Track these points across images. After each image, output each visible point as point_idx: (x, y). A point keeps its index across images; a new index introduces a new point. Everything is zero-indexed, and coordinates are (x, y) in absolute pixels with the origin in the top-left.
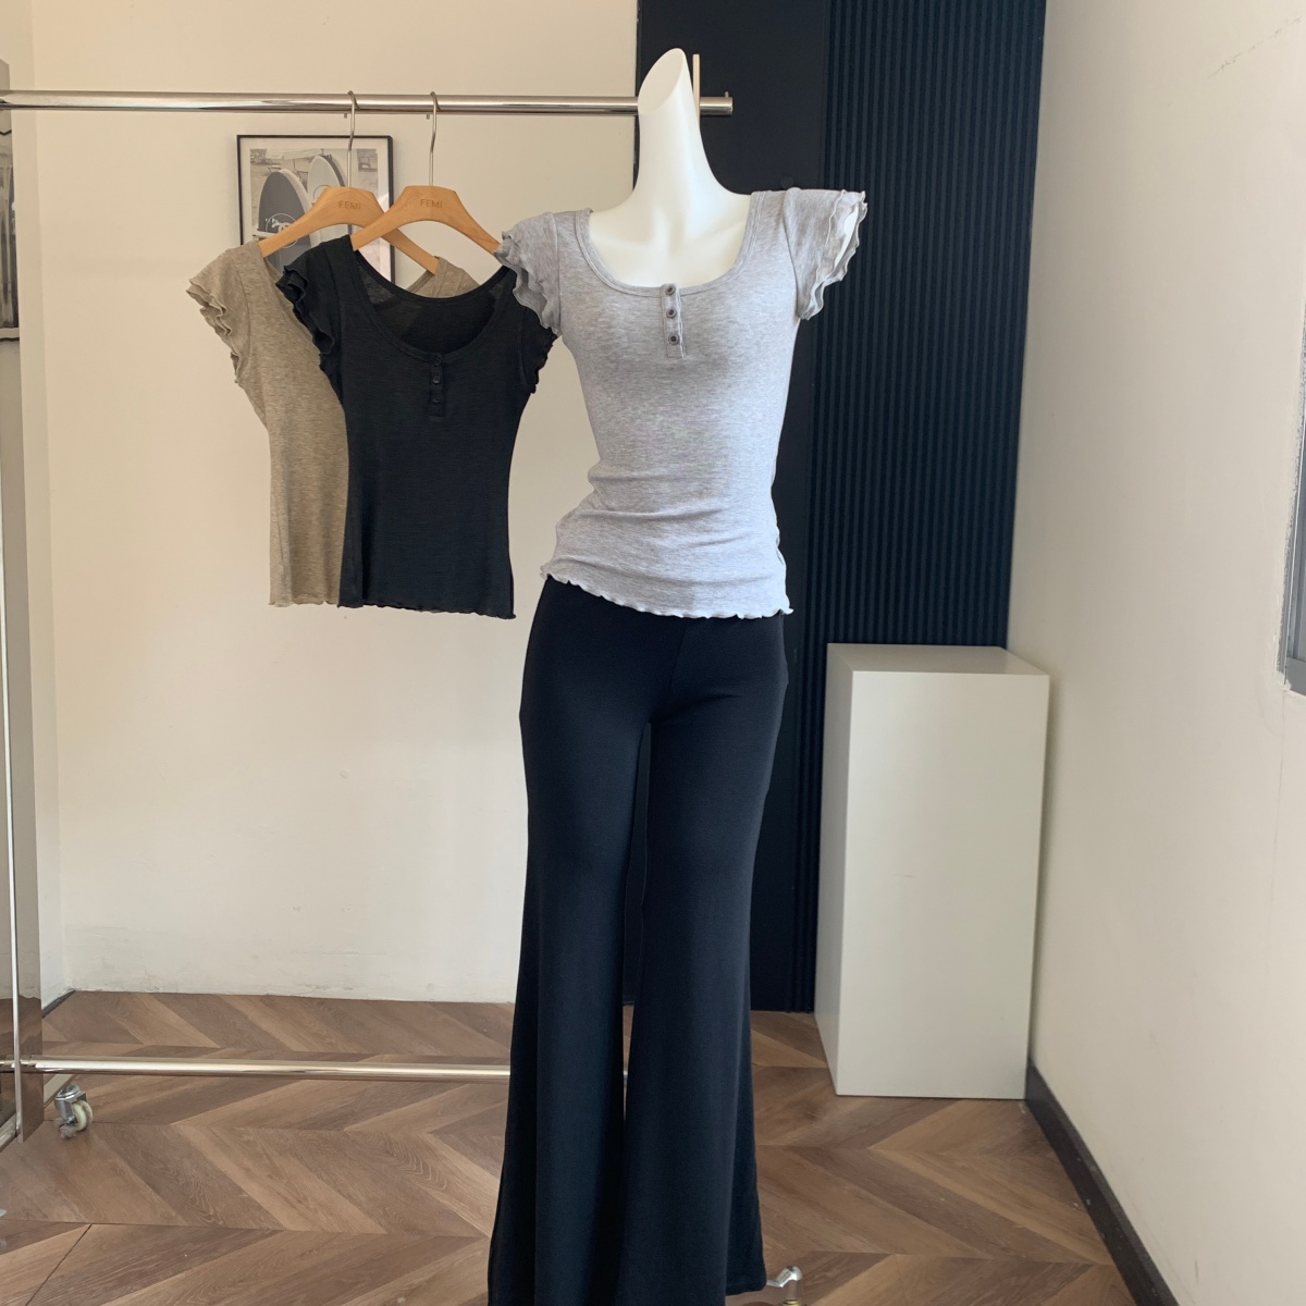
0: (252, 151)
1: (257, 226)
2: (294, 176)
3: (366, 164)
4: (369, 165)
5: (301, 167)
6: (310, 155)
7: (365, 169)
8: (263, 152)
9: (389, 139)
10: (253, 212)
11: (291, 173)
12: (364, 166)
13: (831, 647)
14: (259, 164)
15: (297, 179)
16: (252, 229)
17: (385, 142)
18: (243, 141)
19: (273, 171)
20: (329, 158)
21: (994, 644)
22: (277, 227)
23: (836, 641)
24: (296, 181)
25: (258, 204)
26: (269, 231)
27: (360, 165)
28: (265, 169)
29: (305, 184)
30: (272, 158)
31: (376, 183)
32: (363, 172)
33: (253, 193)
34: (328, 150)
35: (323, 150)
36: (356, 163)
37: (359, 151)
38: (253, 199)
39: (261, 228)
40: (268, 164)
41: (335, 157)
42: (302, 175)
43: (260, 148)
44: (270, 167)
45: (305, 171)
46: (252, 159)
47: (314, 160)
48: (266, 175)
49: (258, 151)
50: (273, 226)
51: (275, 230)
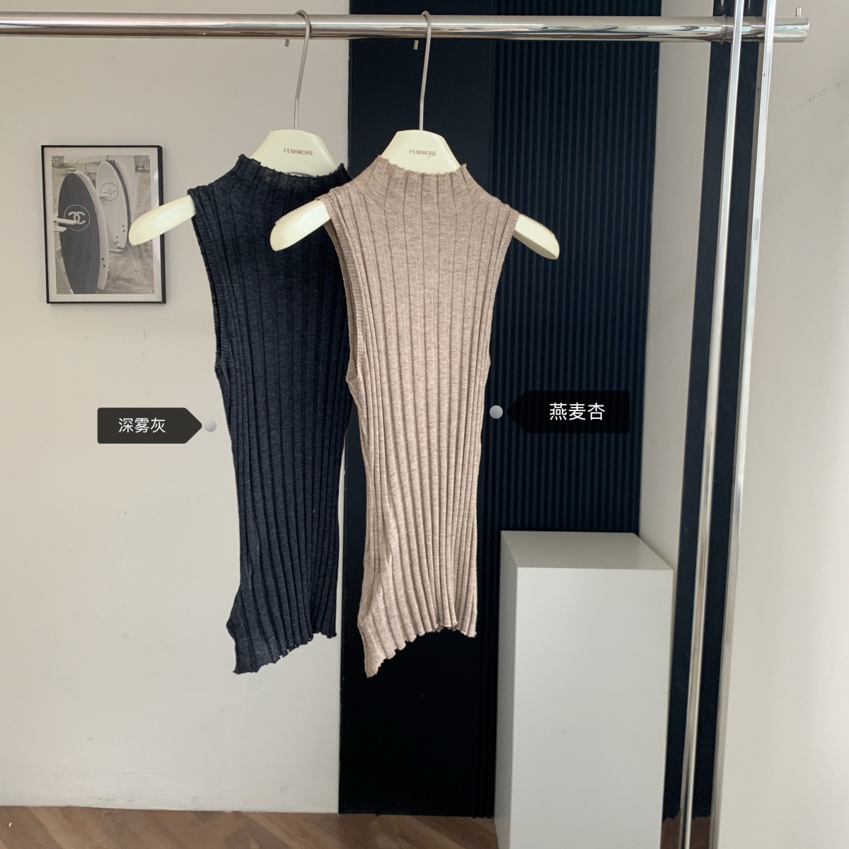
0: (53, 157)
1: (57, 214)
2: (85, 176)
3: (141, 167)
4: (143, 167)
5: (91, 169)
6: (98, 161)
7: (141, 171)
8: (61, 158)
9: (160, 149)
10: (54, 204)
11: (83, 174)
12: (139, 169)
13: (504, 534)
14: (58, 167)
15: (88, 178)
16: (53, 215)
17: (156, 149)
18: (45, 149)
19: (69, 172)
20: (113, 163)
21: (629, 531)
22: (73, 214)
23: (508, 529)
24: (87, 180)
25: (58, 196)
26: (66, 218)
27: (137, 168)
28: (63, 171)
29: (94, 182)
30: (68, 162)
31: (149, 182)
32: (139, 173)
33: (54, 190)
34: (111, 156)
35: (108, 156)
36: (134, 166)
37: (135, 157)
38: (54, 194)
39: (60, 216)
40: (66, 167)
41: (117, 161)
42: (92, 175)
43: (60, 155)
44: (66, 169)
45: (94, 172)
46: (53, 163)
47: (101, 164)
48: (63, 175)
49: (57, 157)
50: (70, 214)
51: (71, 218)
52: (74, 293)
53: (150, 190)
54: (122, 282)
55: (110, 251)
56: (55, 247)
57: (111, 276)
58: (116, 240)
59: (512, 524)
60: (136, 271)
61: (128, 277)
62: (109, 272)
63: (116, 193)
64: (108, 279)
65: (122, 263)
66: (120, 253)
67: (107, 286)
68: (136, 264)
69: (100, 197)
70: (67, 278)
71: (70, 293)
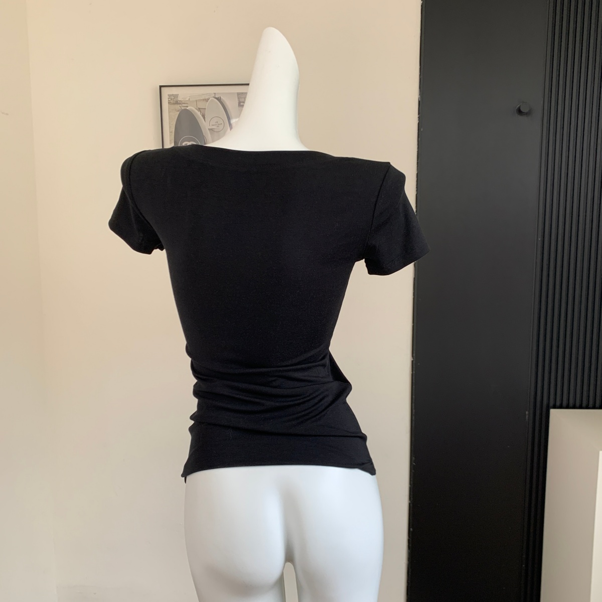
0: (168, 95)
2: (196, 111)
5: (201, 105)
6: (207, 97)
8: (177, 96)
10: (170, 135)
11: (194, 109)
12: (241, 104)
13: (553, 412)
14: (174, 104)
15: (199, 113)
18: (162, 88)
19: (183, 108)
20: (219, 99)
23: (555, 407)
24: (198, 115)
25: (173, 130)
27: (239, 103)
28: (178, 107)
29: (204, 116)
30: (182, 100)
33: (169, 122)
34: (218, 93)
35: (215, 94)
36: (237, 102)
37: (238, 93)
38: (170, 127)
40: (180, 104)
41: (224, 98)
42: (201, 110)
43: (175, 93)
44: (181, 105)
45: (204, 108)
46: (169, 101)
47: (209, 101)
48: (178, 111)
49: (173, 95)
59: (558, 403)
63: (222, 125)
69: (209, 129)
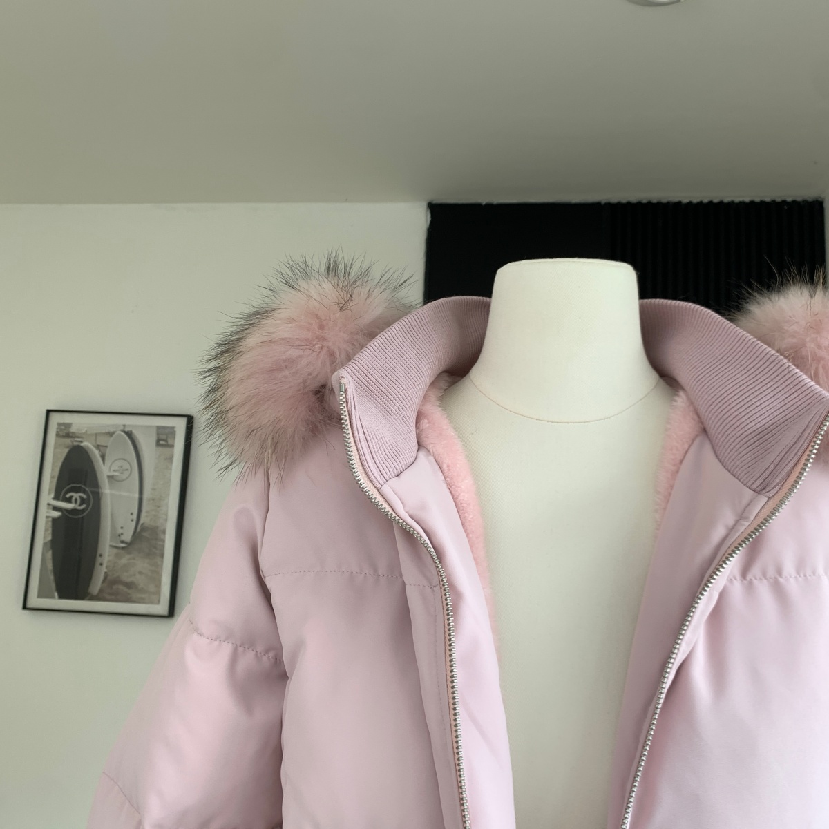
0: (59, 425)
1: (52, 495)
2: (94, 449)
3: (164, 438)
4: (166, 441)
5: (101, 441)
6: (112, 430)
7: (162, 445)
8: (69, 426)
9: (190, 420)
10: (51, 482)
11: (92, 446)
12: (161, 442)
14: (63, 437)
15: (97, 452)
16: (47, 497)
17: (185, 420)
18: (51, 415)
19: (75, 444)
20: (129, 434)
22: (71, 497)
24: (96, 454)
25: (56, 474)
26: (63, 501)
27: (158, 444)
28: (68, 441)
29: (103, 457)
30: (76, 431)
31: (170, 459)
32: (160, 449)
33: (53, 463)
34: (129, 426)
35: (124, 426)
36: (154, 439)
37: (158, 428)
38: (53, 470)
39: (56, 498)
40: (72, 437)
41: (136, 433)
42: (102, 448)
43: (67, 422)
44: (72, 439)
45: (105, 445)
46: (57, 432)
47: (114, 435)
48: (67, 447)
49: (64, 424)
50: (68, 496)
51: (69, 500)
52: (61, 597)
53: (171, 469)
54: (121, 587)
55: (111, 546)
56: (45, 538)
57: (109, 578)
58: (120, 531)
60: (140, 573)
61: (129, 580)
62: (106, 573)
63: (128, 473)
64: (104, 581)
65: (124, 561)
66: (123, 548)
67: (101, 591)
68: (141, 564)
70: (52, 577)
71: (53, 597)
